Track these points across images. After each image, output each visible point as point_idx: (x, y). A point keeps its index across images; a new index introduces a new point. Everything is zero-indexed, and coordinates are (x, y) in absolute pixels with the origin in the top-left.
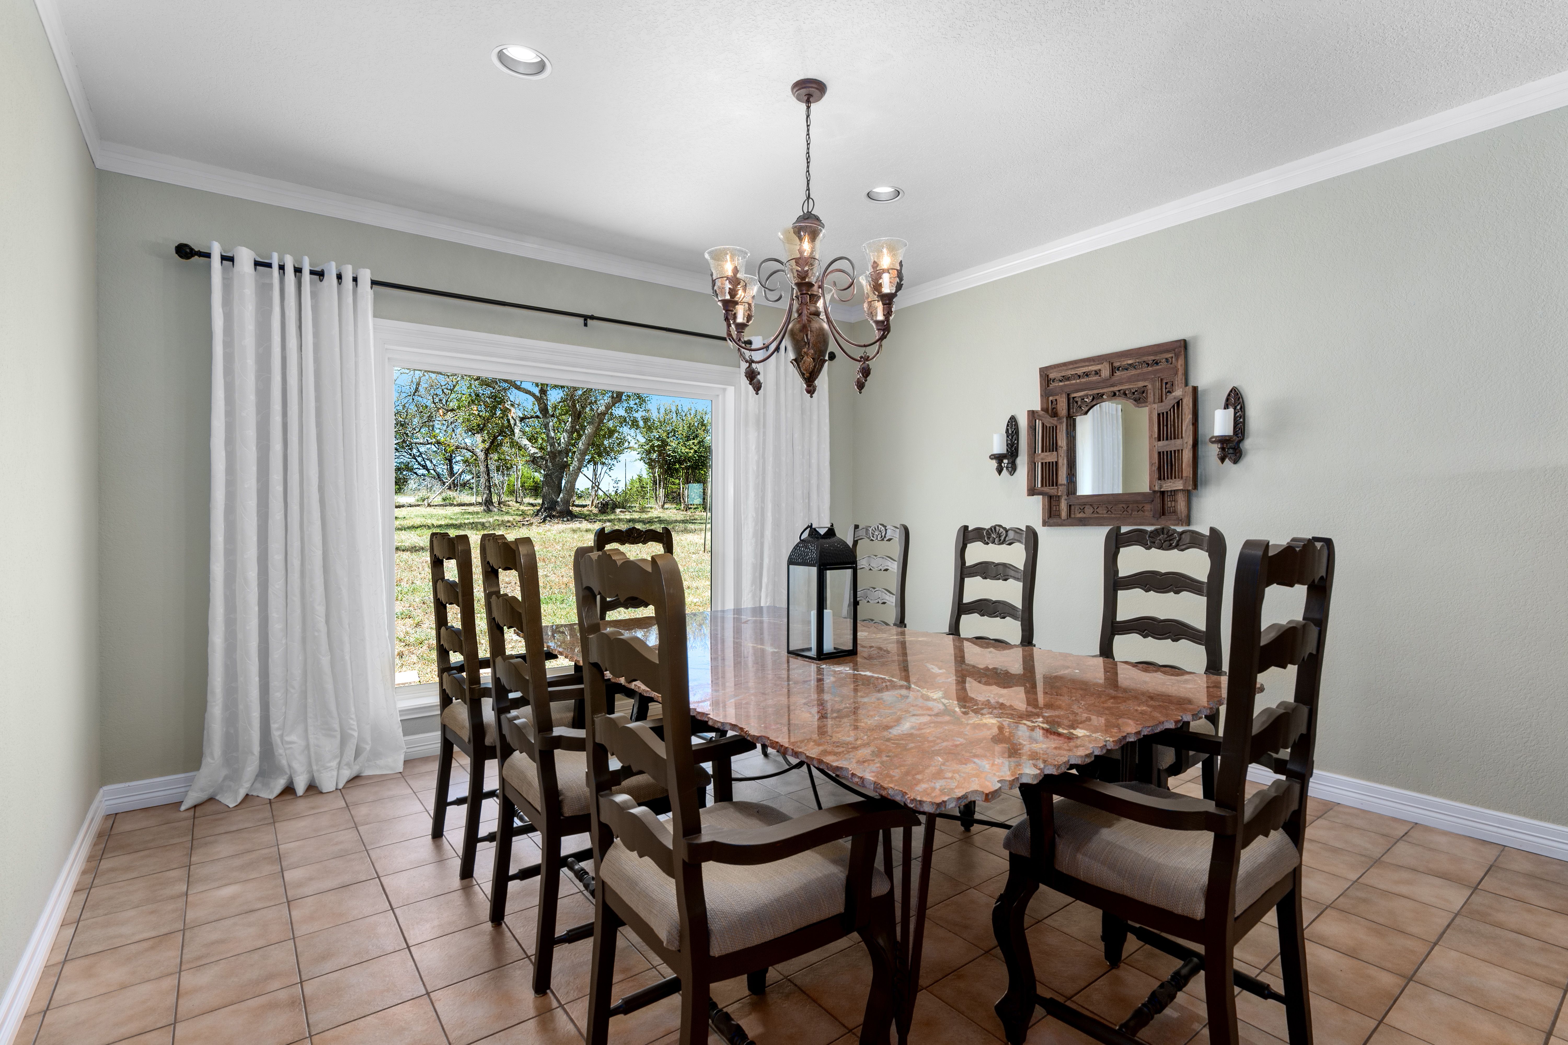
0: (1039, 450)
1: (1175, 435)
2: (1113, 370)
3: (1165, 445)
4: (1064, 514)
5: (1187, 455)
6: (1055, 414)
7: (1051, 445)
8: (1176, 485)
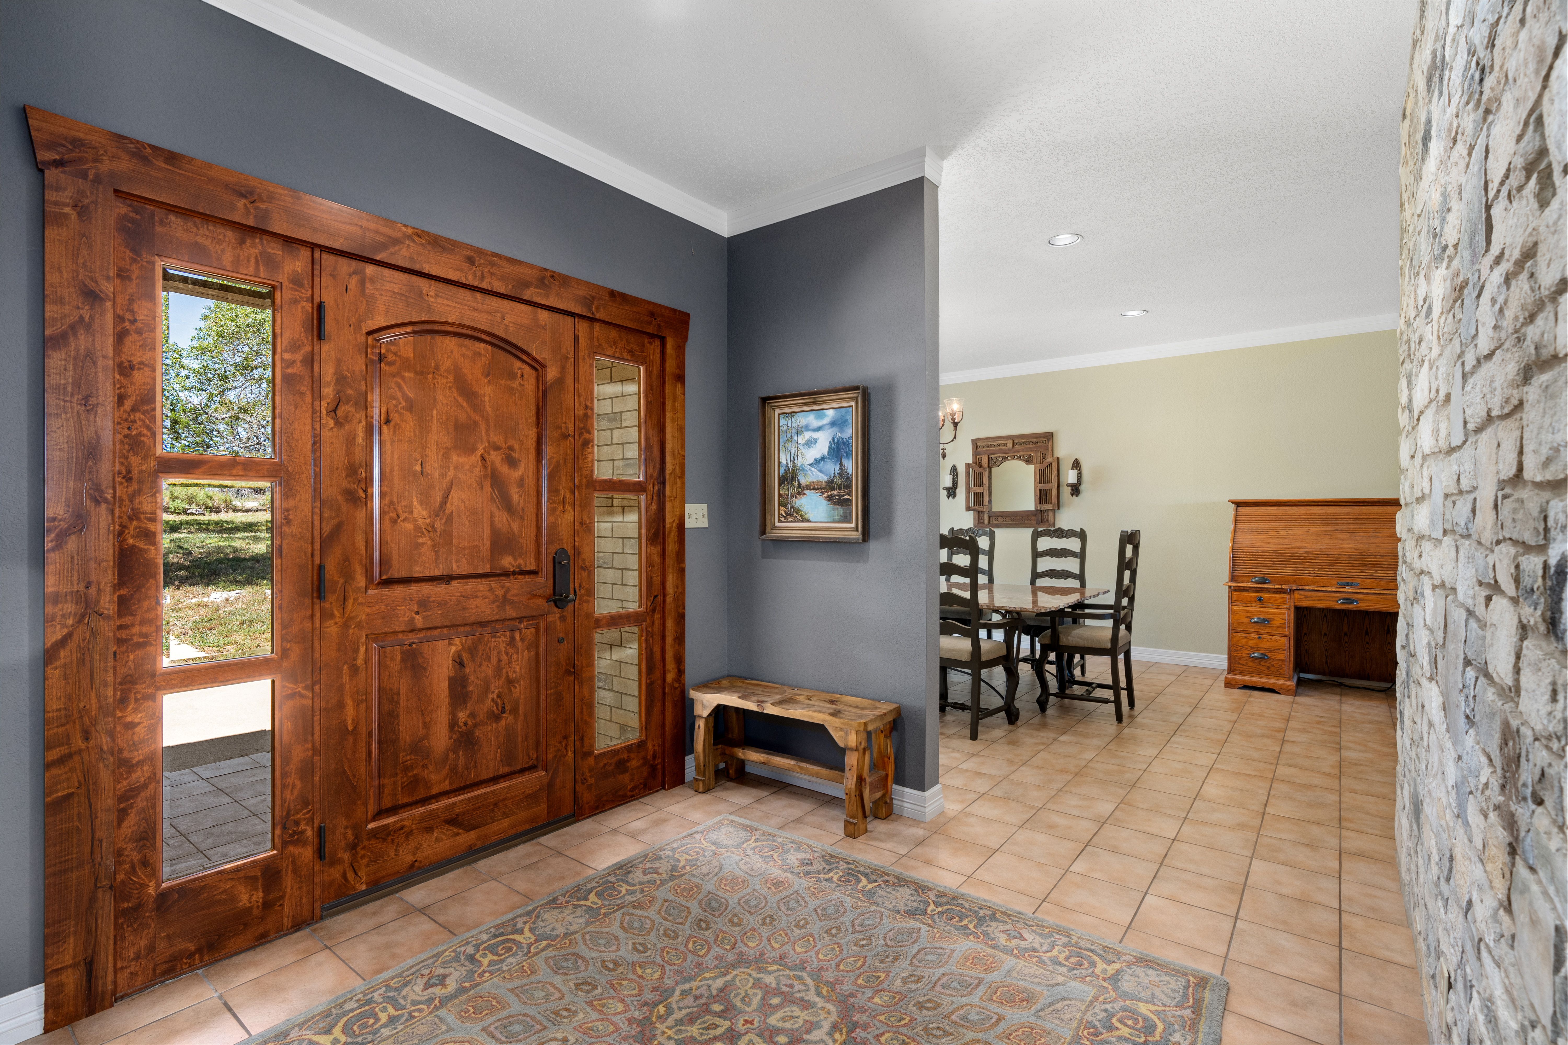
0: (972, 485)
1: (1048, 481)
2: (1014, 444)
3: (1043, 486)
4: (986, 522)
5: (1054, 492)
6: (981, 466)
7: (979, 482)
8: (1048, 507)
